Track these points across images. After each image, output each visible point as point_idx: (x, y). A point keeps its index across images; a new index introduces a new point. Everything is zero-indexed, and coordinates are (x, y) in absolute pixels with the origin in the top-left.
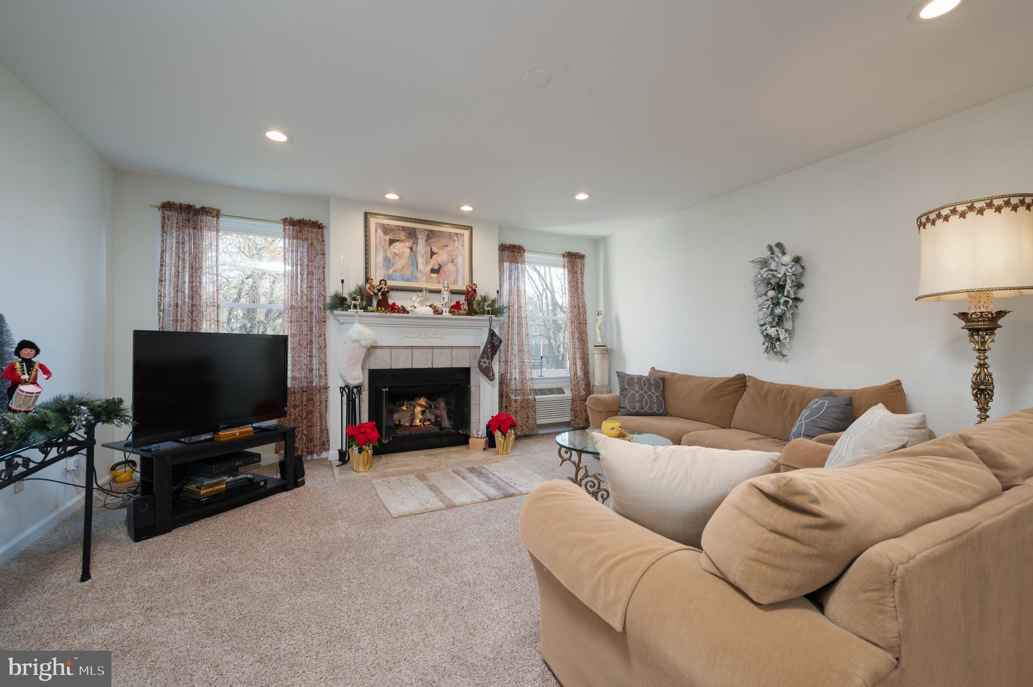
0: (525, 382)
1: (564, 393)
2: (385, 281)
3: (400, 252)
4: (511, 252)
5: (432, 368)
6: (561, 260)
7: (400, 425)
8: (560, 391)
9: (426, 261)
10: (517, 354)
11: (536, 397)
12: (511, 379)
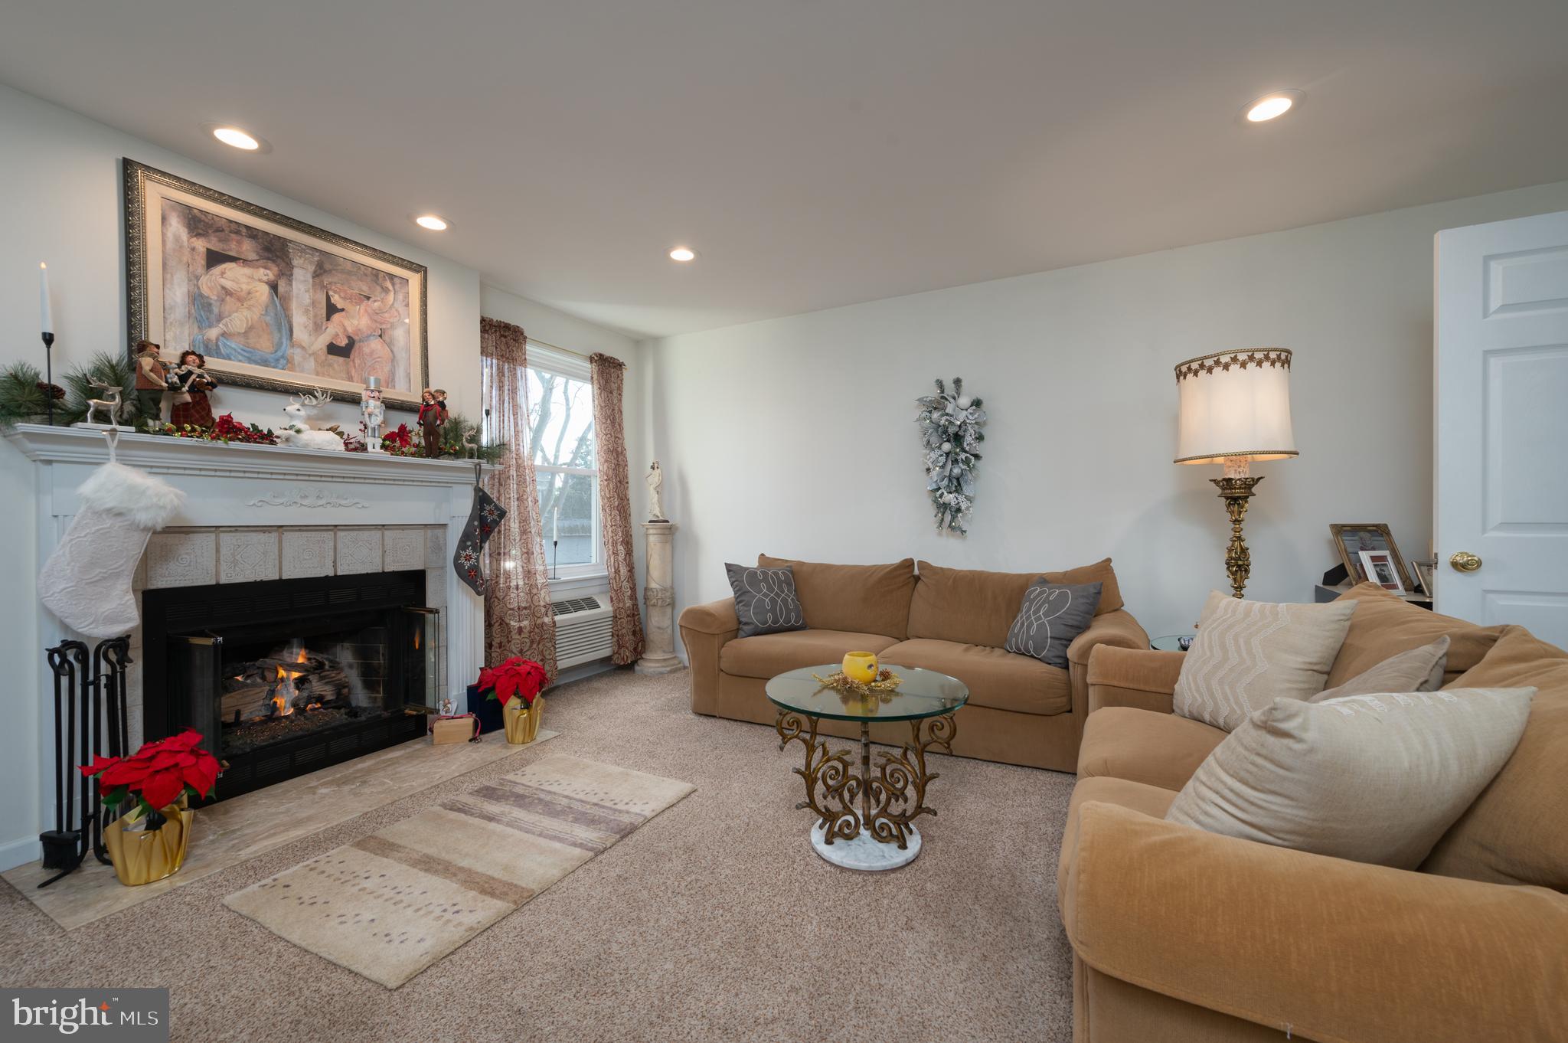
0: (535, 591)
1: (598, 606)
2: (200, 357)
3: (242, 290)
4: (502, 336)
5: (336, 576)
6: (587, 367)
7: (237, 723)
8: (591, 604)
9: (315, 323)
10: (518, 539)
11: (557, 618)
12: (509, 587)
